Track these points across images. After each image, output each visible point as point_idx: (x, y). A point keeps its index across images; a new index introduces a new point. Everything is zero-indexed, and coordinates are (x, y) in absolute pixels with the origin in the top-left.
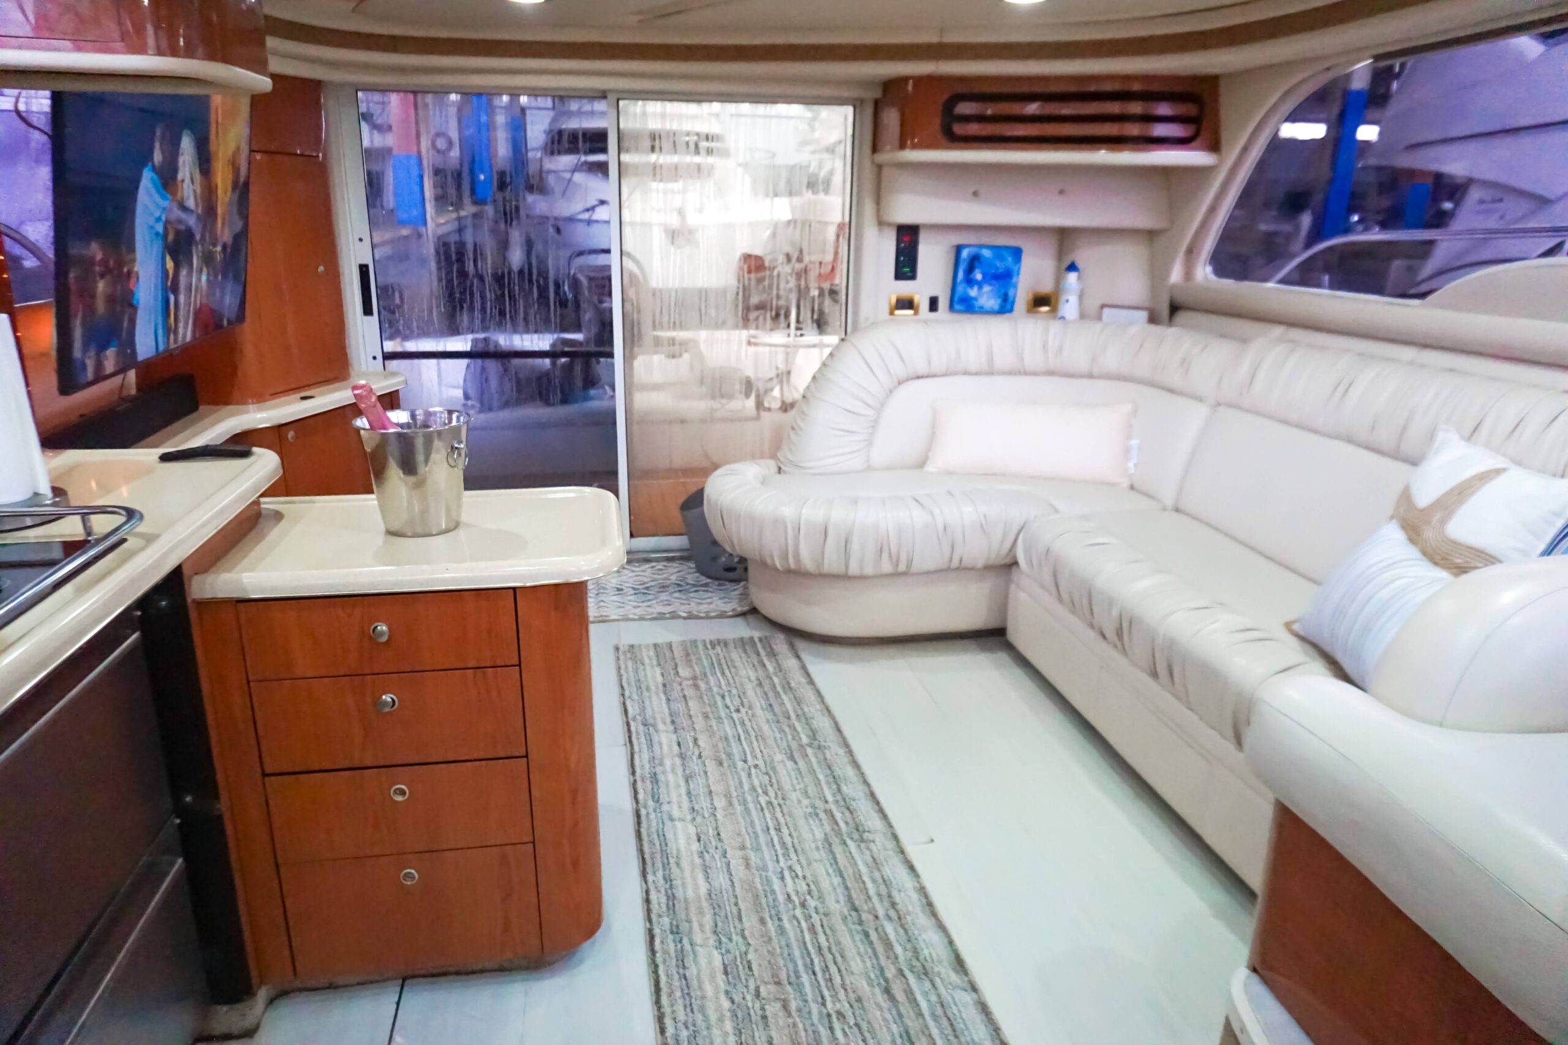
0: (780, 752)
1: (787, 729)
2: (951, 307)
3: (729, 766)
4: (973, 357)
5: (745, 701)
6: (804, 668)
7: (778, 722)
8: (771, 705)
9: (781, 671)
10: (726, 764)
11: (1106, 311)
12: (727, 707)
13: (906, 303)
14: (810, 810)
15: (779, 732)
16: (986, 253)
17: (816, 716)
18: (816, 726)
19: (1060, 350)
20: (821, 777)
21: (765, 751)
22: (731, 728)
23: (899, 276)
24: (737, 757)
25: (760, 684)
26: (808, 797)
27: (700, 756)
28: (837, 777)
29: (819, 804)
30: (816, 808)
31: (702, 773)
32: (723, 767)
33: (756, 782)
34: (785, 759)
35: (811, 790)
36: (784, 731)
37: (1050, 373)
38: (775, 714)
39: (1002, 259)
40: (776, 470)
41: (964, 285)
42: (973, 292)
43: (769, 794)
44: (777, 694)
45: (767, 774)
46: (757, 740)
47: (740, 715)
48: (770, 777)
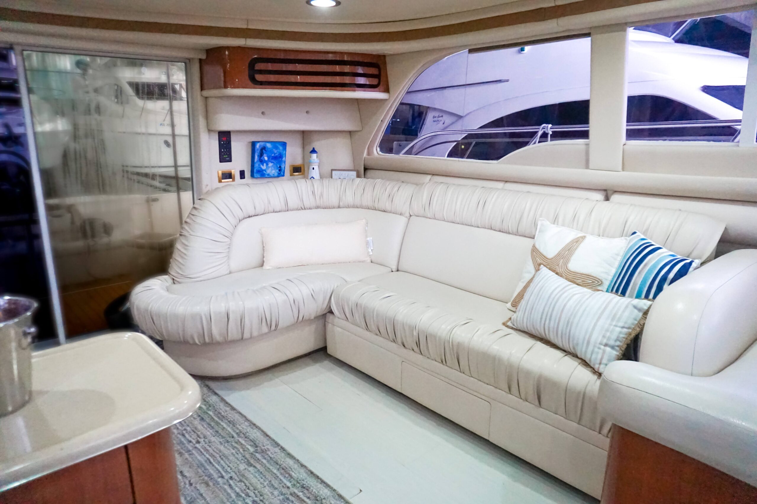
0: (241, 463)
1: (236, 445)
2: (252, 176)
3: (214, 484)
4: (277, 203)
5: (199, 433)
6: (223, 400)
7: (228, 442)
8: (217, 432)
9: (210, 406)
10: (211, 484)
11: (333, 172)
12: (190, 442)
13: (228, 176)
14: (281, 497)
15: (234, 449)
16: (269, 145)
17: (248, 430)
18: (253, 437)
19: (322, 195)
20: (275, 471)
21: (231, 465)
22: (200, 456)
23: (222, 160)
24: (215, 476)
25: (202, 419)
26: (276, 489)
27: (191, 484)
28: (285, 468)
29: (285, 491)
30: (285, 494)
31: (199, 496)
32: (210, 486)
33: (237, 490)
34: (246, 466)
35: (276, 483)
36: (236, 447)
37: (317, 207)
38: (223, 437)
39: (277, 148)
40: (172, 281)
41: (259, 163)
42: (264, 167)
43: (250, 495)
44: (218, 424)
45: (241, 481)
46: (222, 459)
47: (201, 444)
48: (244, 483)
